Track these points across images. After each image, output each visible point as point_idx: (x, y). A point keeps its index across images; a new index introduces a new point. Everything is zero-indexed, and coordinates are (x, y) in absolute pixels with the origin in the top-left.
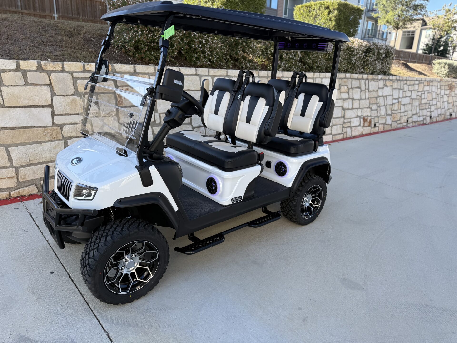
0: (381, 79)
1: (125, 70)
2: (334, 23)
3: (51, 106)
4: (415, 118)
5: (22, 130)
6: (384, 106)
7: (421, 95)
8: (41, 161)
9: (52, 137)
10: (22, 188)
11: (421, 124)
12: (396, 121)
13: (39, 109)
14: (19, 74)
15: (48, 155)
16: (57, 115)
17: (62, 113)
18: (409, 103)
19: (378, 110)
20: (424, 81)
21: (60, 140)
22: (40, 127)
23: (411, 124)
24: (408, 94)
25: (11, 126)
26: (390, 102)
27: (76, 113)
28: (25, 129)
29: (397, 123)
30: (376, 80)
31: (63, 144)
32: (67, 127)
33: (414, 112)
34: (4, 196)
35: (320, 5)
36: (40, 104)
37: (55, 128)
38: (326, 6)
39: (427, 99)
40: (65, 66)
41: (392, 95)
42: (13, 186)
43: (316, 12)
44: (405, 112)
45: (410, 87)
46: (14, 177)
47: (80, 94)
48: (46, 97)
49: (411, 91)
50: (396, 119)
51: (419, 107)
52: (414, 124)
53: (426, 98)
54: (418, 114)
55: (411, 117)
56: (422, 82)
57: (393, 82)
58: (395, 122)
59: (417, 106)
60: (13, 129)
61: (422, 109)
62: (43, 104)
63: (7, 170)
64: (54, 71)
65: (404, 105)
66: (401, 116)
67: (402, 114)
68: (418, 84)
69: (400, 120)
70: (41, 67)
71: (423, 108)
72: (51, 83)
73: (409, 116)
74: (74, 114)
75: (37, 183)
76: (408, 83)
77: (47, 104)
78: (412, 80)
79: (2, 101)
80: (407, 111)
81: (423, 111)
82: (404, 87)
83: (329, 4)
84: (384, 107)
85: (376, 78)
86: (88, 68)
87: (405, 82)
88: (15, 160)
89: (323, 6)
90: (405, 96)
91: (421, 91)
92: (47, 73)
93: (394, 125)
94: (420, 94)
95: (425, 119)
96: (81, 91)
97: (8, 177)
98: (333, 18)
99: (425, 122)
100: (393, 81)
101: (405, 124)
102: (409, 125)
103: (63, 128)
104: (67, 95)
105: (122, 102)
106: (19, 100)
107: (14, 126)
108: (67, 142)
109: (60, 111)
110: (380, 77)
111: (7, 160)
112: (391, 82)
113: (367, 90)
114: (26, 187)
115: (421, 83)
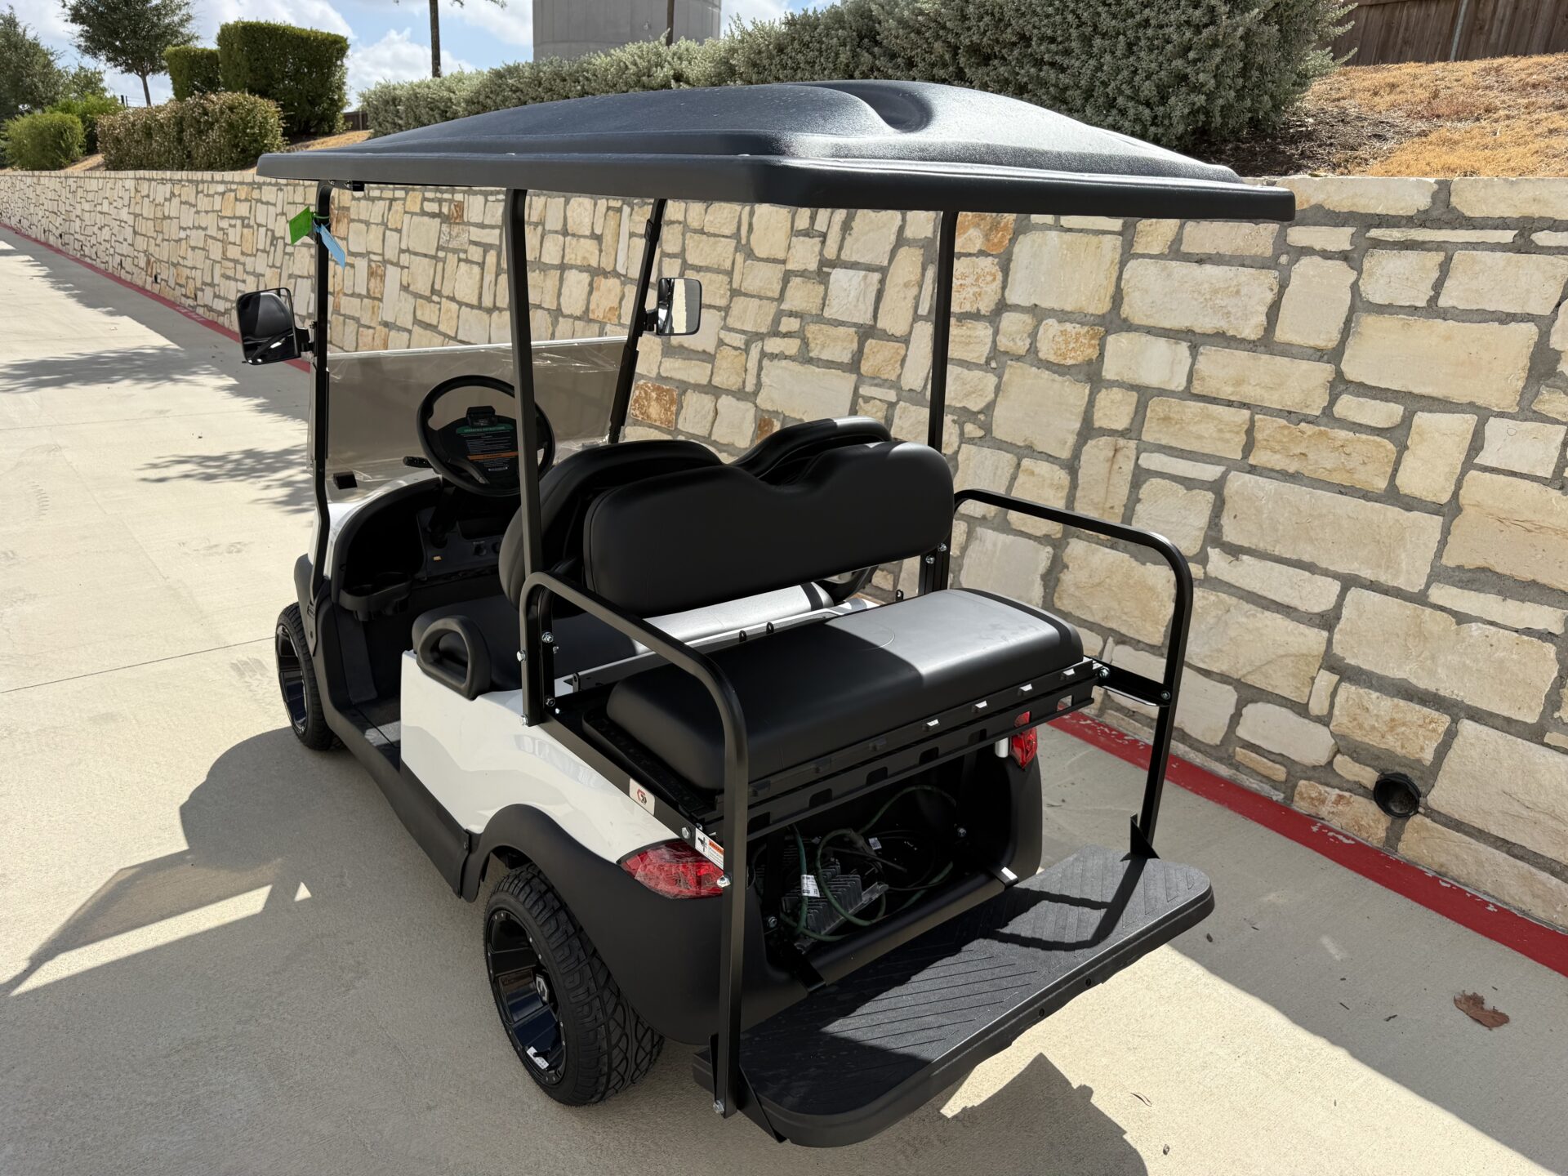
65: (193, 248)
68: (223, 194)
90: (196, 225)
115: (231, 190)
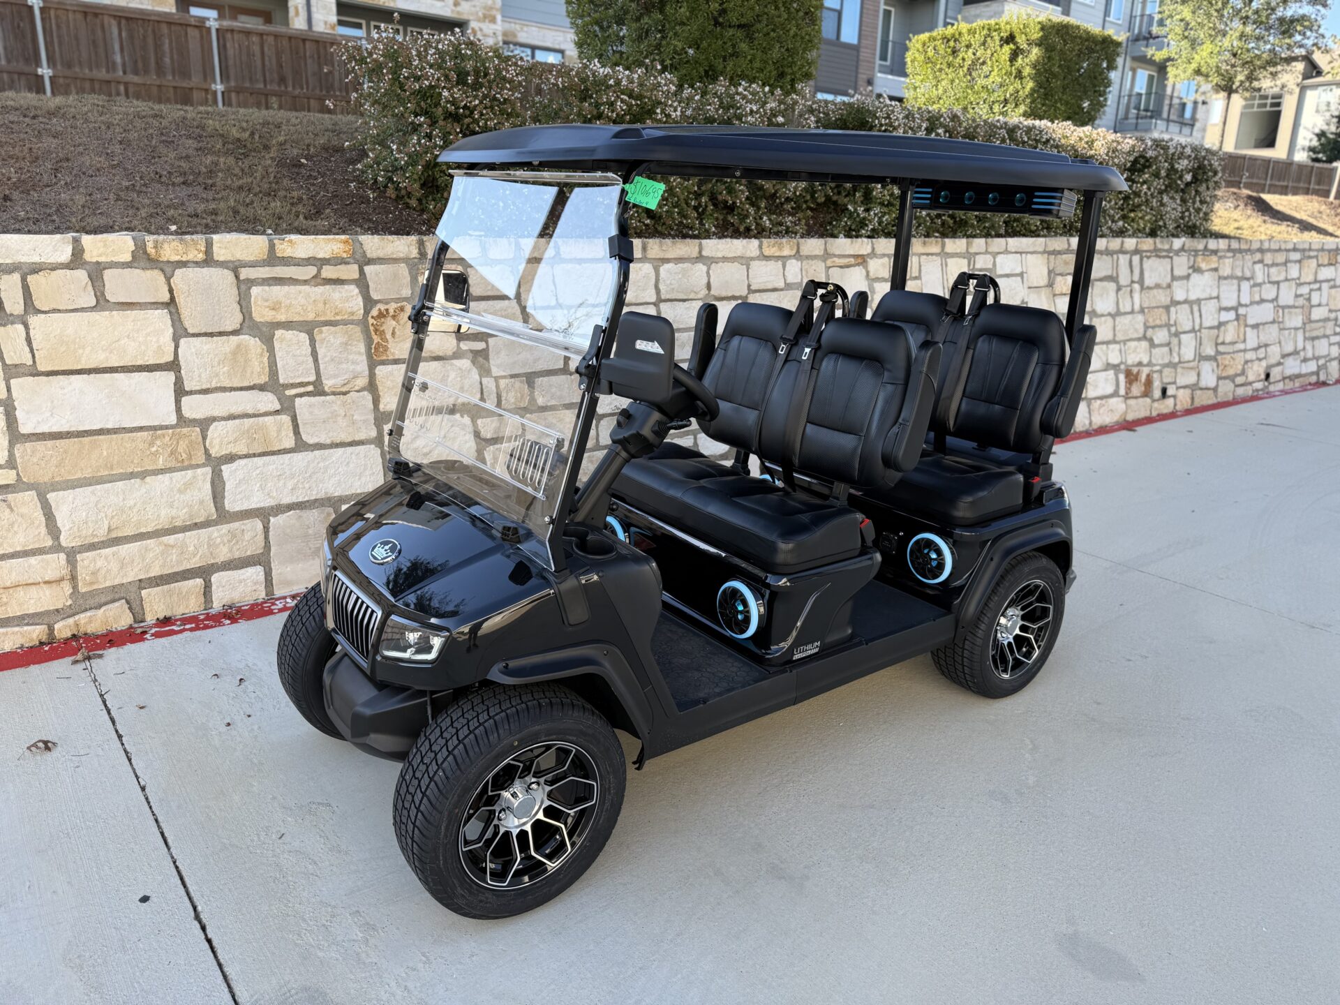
0: (1183, 249)
1: (393, 253)
2: (1030, 85)
3: (173, 366)
4: (1292, 367)
5: (86, 440)
6: (1193, 331)
7: (1310, 294)
8: (143, 530)
9: (176, 459)
10: (86, 610)
11: (1310, 384)
12: (1231, 378)
13: (136, 376)
14: (81, 275)
15: (163, 513)
16: (191, 393)
17: (204, 387)
18: (1271, 319)
19: (1172, 345)
20: (1318, 250)
21: (198, 466)
22: (141, 429)
23: (1280, 386)
24: (1269, 292)
25: (55, 429)
26: (1210, 321)
27: (246, 384)
28: (96, 437)
29: (1233, 382)
30: (1164, 254)
31: (210, 476)
32: (220, 428)
33: (1289, 348)
34: (35, 636)
35: (985, 32)
36: (139, 362)
37: (185, 430)
38: (1004, 35)
39: (1327, 305)
40: (215, 248)
41: (1218, 298)
42: (60, 606)
43: (974, 54)
44: (1259, 347)
45: (1273, 270)
46: (62, 579)
47: (258, 328)
48: (158, 341)
49: (1278, 283)
50: (1231, 372)
51: (1304, 332)
52: (1289, 385)
53: (1324, 301)
54: (1302, 354)
55: (1279, 364)
56: (1312, 254)
57: (1220, 258)
58: (1227, 381)
59: (1296, 329)
60: (62, 438)
61: (1313, 339)
62: (151, 362)
63: (42, 560)
64: (183, 264)
65: (1256, 326)
66: (1246, 362)
67: (1251, 355)
68: (1300, 262)
69: (1243, 373)
70: (145, 252)
71: (1315, 334)
72: (172, 299)
73: (1273, 361)
74: (241, 389)
75: (132, 596)
76: (1268, 258)
77: (162, 361)
78: (1280, 250)
79: (30, 356)
80: (1266, 346)
81: (1316, 342)
82: (1253, 272)
83: (1014, 30)
84: (1193, 335)
85: (1167, 247)
86: (284, 250)
87: (1258, 256)
88: (67, 528)
89: (994, 34)
90: (1257, 298)
91: (1309, 283)
92: (162, 270)
93: (1227, 390)
94: (1304, 290)
95: (1325, 366)
96: (262, 320)
97: (47, 579)
98: (1027, 71)
99: (1322, 378)
100: (1219, 254)
101: (1259, 385)
102: (1272, 388)
103: (207, 430)
104: (221, 334)
105: (386, 349)
106: (81, 351)
107: (65, 429)
108: (221, 470)
109: (199, 381)
110: (1177, 243)
111: (43, 530)
112: (1214, 258)
113: (1136, 286)
114: (100, 606)
115: (1310, 257)
